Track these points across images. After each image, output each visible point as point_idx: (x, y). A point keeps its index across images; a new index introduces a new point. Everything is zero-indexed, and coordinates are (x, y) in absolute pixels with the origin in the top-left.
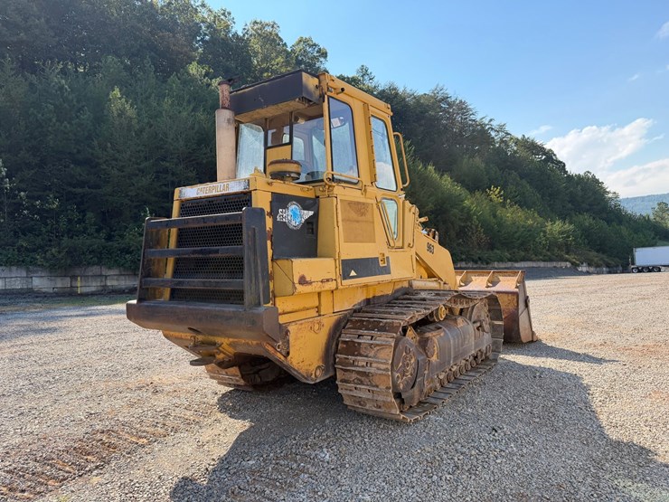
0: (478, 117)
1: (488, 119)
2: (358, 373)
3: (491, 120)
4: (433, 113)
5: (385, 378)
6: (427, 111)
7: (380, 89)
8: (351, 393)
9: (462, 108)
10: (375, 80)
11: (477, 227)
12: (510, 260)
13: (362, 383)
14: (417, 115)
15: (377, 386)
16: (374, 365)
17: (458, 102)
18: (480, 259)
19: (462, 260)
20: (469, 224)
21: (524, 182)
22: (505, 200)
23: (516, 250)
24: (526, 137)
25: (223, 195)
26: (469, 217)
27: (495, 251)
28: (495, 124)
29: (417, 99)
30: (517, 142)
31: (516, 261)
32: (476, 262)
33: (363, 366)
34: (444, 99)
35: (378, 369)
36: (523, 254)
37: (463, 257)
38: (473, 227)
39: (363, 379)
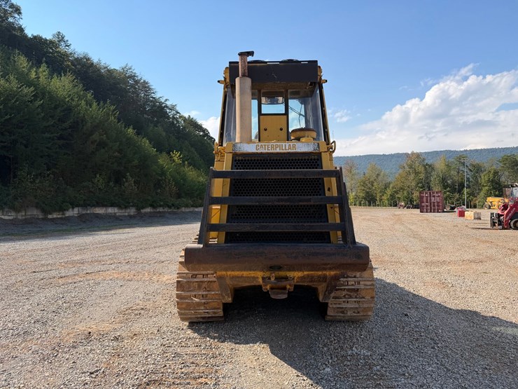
0: (157, 96)
1: (164, 99)
2: (348, 290)
3: (166, 100)
4: (124, 86)
5: (370, 291)
6: (119, 84)
7: (76, 56)
8: (341, 306)
9: (146, 87)
10: (72, 47)
11: (169, 180)
12: (192, 206)
13: (351, 297)
14: (110, 85)
15: (363, 298)
16: (361, 283)
17: (142, 81)
18: (173, 205)
19: (161, 206)
20: (164, 178)
21: (193, 149)
22: (183, 162)
23: (195, 199)
24: (191, 117)
25: (289, 153)
26: (163, 173)
27: (183, 199)
28: (168, 103)
29: (110, 72)
30: (185, 119)
31: (197, 207)
32: (170, 207)
33: (353, 285)
34: (132, 77)
35: (365, 285)
36: (200, 201)
37: (162, 203)
38: (167, 180)
39: (352, 294)
